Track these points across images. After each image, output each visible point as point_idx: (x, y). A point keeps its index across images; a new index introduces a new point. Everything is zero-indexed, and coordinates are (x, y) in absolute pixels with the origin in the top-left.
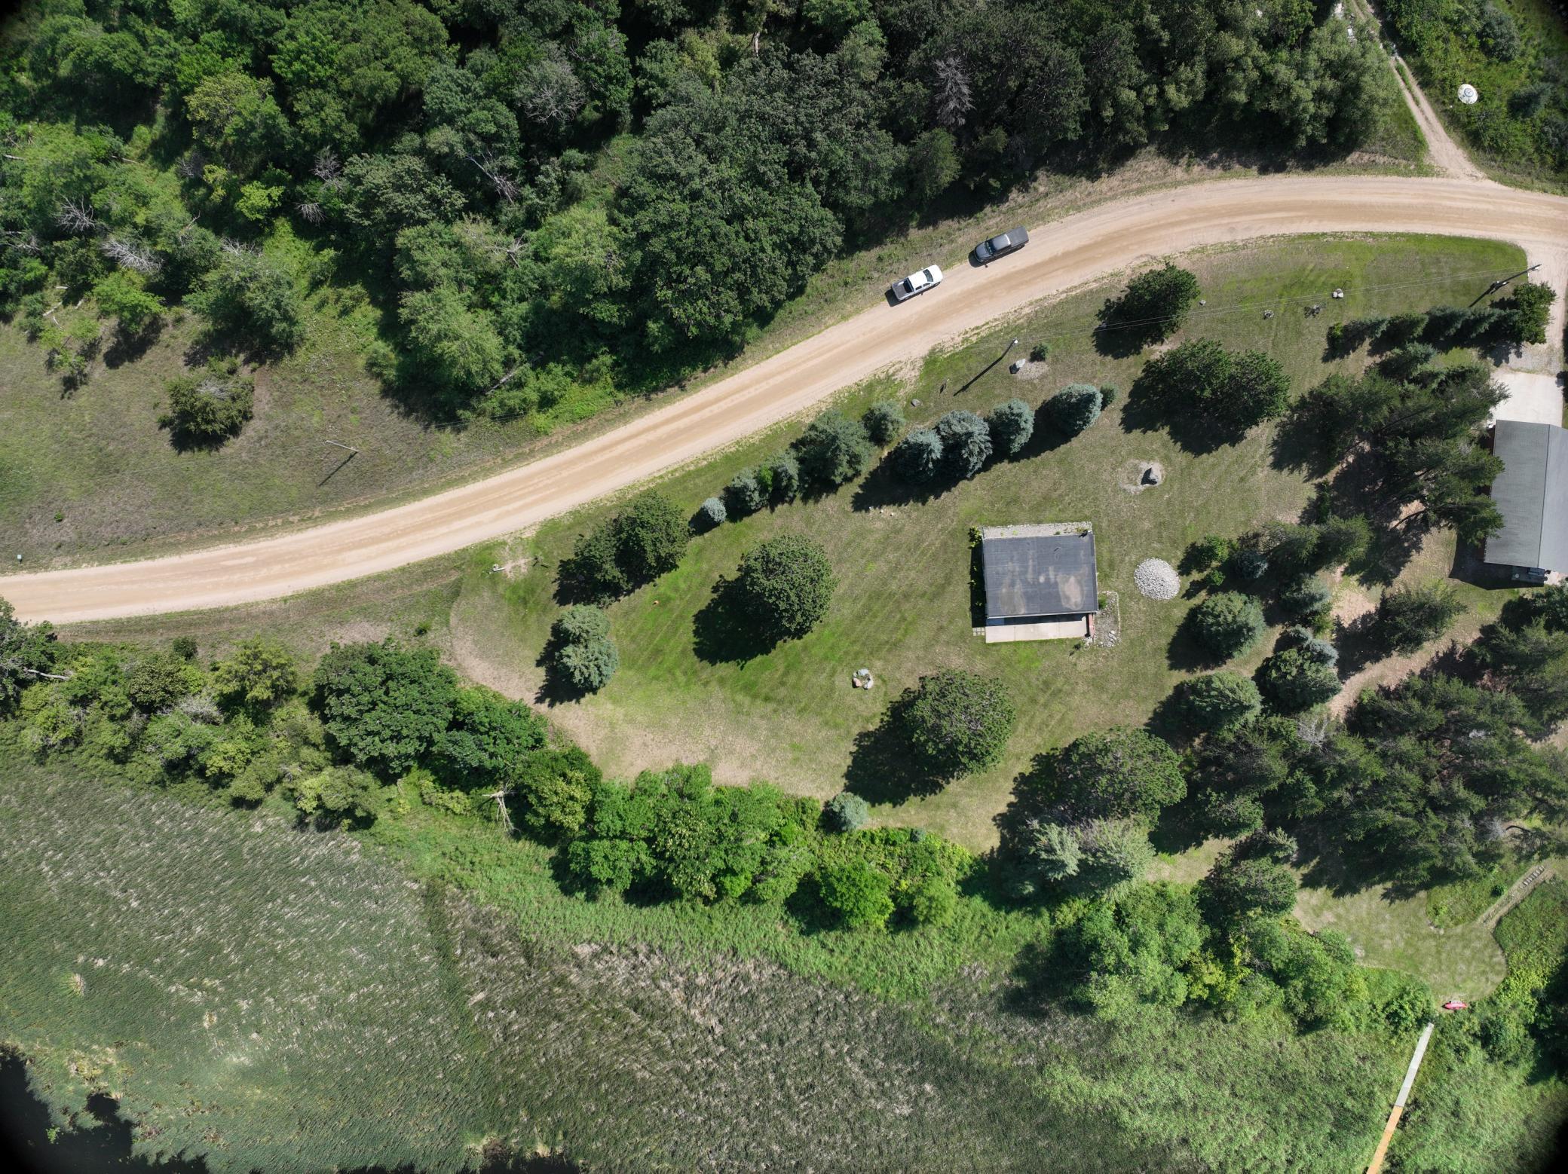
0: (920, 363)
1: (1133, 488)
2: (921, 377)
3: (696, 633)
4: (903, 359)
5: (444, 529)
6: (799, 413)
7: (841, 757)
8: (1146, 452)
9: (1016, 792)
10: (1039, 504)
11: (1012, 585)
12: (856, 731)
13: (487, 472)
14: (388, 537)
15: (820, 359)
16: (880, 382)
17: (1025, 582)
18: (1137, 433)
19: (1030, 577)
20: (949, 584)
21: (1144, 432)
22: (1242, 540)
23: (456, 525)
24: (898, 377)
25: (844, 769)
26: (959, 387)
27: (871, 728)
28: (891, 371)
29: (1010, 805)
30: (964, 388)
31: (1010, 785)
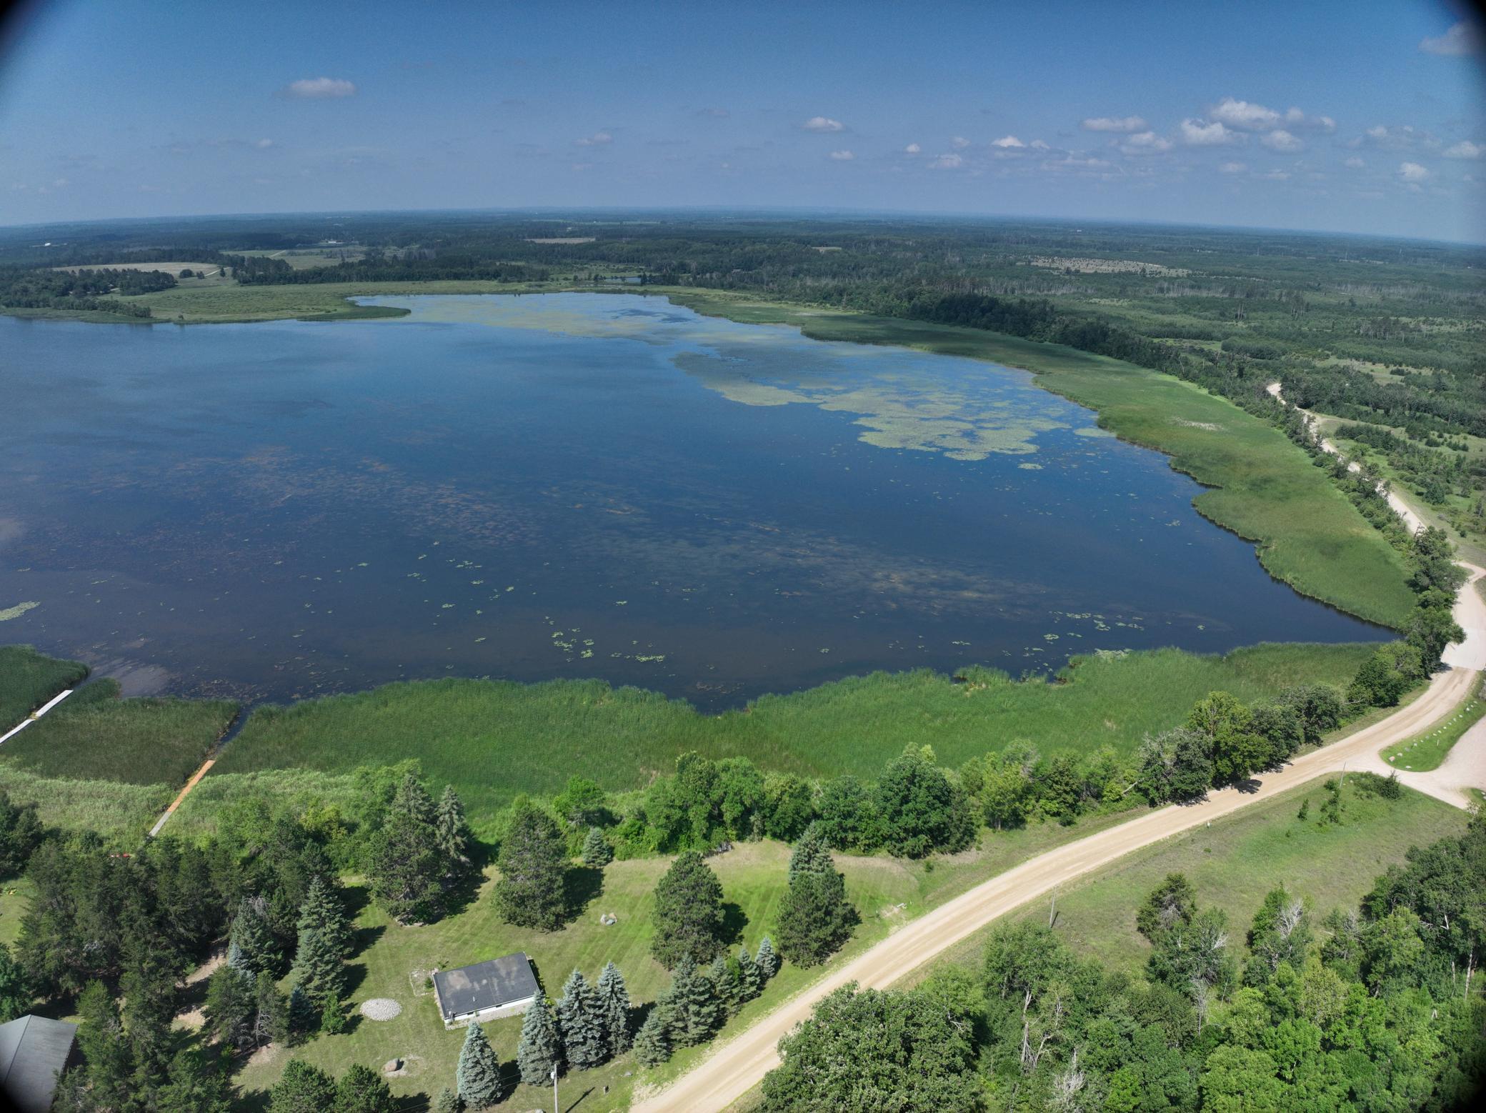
0: (635, 1100)
1: (411, 1057)
2: (630, 1092)
3: (743, 915)
4: (651, 1100)
5: (954, 915)
6: (728, 1043)
7: (608, 883)
8: (402, 1082)
9: (477, 894)
10: (497, 1032)
11: (509, 974)
12: (605, 896)
13: (948, 951)
14: (989, 901)
15: (727, 1080)
16: (667, 1080)
17: (499, 977)
18: (413, 1093)
19: (495, 981)
20: (559, 979)
21: (405, 1096)
22: (304, 1042)
23: (948, 919)
24: (651, 1086)
25: (605, 878)
26: (593, 1093)
27: (594, 900)
28: (659, 1088)
29: (480, 887)
30: (587, 1093)
31: (481, 896)
